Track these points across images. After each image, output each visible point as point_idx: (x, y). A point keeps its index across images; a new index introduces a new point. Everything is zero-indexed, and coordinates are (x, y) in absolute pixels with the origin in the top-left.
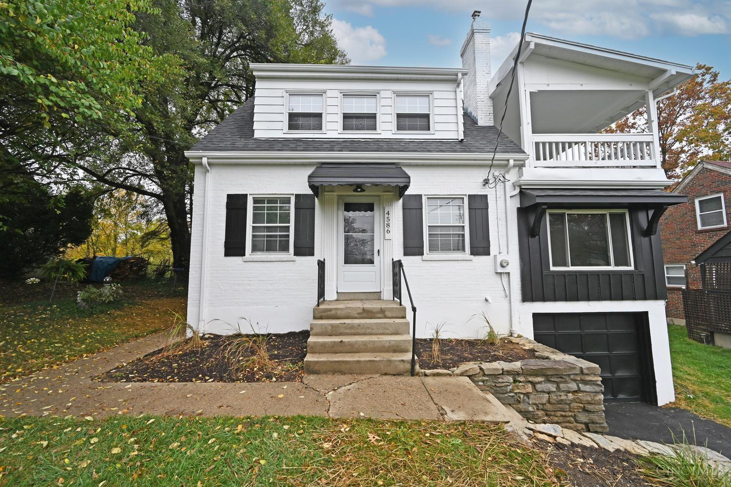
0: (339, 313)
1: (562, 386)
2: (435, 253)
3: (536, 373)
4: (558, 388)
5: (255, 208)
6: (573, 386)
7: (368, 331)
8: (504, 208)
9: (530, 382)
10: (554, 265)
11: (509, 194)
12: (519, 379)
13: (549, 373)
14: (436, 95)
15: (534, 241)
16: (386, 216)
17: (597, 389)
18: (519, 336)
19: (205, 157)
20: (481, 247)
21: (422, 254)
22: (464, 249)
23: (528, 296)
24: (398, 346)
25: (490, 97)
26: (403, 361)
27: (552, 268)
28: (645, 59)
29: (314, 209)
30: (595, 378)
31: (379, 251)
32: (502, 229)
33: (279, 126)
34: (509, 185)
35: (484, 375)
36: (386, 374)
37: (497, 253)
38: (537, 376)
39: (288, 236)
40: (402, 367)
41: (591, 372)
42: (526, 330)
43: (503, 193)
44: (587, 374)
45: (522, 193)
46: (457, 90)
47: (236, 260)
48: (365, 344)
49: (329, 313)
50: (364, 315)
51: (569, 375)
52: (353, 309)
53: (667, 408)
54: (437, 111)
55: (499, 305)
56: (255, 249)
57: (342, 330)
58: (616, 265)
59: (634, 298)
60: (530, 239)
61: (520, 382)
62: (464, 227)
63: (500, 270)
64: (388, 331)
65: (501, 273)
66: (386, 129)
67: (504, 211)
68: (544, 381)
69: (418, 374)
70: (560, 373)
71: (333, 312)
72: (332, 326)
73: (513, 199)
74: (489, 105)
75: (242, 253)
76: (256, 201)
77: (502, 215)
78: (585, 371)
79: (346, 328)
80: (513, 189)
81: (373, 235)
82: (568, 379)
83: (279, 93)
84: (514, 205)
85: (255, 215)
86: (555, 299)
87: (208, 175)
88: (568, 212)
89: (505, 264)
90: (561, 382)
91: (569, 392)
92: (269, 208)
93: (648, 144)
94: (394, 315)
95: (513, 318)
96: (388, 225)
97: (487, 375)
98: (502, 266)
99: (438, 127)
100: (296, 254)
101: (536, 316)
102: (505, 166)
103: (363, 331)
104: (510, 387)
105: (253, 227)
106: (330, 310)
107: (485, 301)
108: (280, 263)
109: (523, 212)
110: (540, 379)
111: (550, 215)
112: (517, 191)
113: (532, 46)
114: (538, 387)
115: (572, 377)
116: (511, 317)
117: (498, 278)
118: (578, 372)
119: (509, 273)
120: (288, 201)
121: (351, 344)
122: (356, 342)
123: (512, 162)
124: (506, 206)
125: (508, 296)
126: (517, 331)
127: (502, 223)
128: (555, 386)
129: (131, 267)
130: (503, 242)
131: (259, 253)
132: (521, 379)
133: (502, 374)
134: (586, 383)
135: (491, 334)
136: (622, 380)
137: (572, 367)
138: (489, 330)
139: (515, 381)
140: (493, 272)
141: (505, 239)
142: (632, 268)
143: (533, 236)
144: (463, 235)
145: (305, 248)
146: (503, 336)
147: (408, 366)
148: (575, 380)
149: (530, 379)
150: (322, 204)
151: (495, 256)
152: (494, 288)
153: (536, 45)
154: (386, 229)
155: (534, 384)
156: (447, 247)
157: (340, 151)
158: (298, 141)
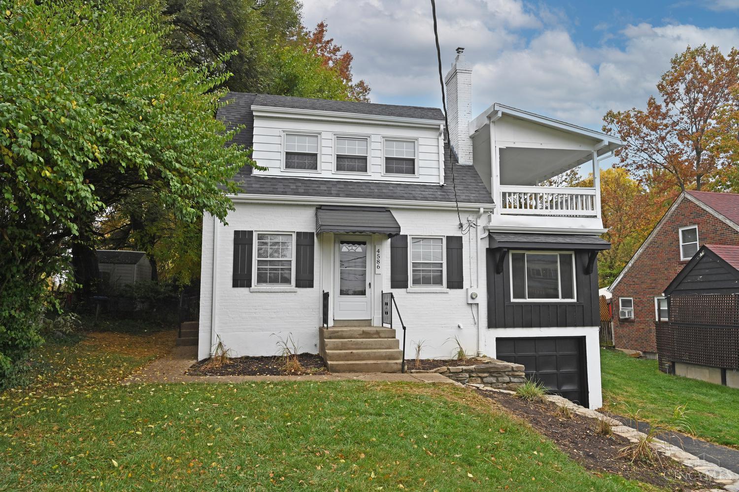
0: (344, 334)
1: (500, 379)
2: (417, 286)
3: (483, 371)
4: (497, 380)
5: (260, 243)
6: (507, 379)
7: (369, 347)
8: (476, 248)
9: (479, 377)
10: (514, 297)
11: (480, 237)
12: (473, 375)
13: (492, 371)
14: (421, 141)
15: (498, 277)
16: (377, 253)
17: (522, 380)
18: (484, 356)
21: (406, 287)
22: (441, 283)
23: (492, 324)
24: (391, 356)
25: (470, 137)
26: (396, 363)
27: (513, 300)
28: (587, 130)
29: (313, 245)
30: (521, 374)
31: (370, 284)
32: (474, 266)
33: (276, 164)
34: (480, 229)
35: (450, 372)
36: (385, 372)
37: (468, 287)
38: (484, 372)
39: (289, 269)
40: (395, 367)
41: (519, 370)
42: (490, 351)
43: (475, 235)
44: (516, 371)
45: (490, 236)
46: (439, 138)
47: (244, 291)
48: (368, 354)
49: (336, 334)
50: (363, 336)
51: (505, 372)
52: (355, 331)
54: (421, 156)
55: (469, 331)
56: (261, 280)
57: (350, 346)
58: (563, 297)
59: (575, 325)
60: (496, 275)
61: (473, 377)
62: (442, 263)
63: (470, 301)
64: (383, 347)
65: (471, 304)
66: (376, 172)
67: (476, 250)
68: (489, 376)
69: (406, 372)
70: (499, 370)
71: (339, 334)
72: (342, 343)
73: (484, 240)
74: (469, 144)
75: (248, 284)
76: (260, 237)
77: (474, 255)
78: (515, 369)
79: (352, 344)
80: (483, 232)
81: (365, 270)
82: (503, 374)
83: (277, 132)
84: (484, 245)
85: (260, 250)
86: (514, 326)
88: (527, 253)
89: (474, 297)
90: (499, 376)
91: (504, 383)
92: (273, 243)
93: (592, 196)
94: (387, 336)
95: (480, 342)
96: (378, 261)
97: (452, 373)
98: (473, 298)
99: (422, 171)
100: (297, 286)
101: (498, 340)
102: (476, 212)
103: (365, 346)
104: (467, 380)
105: (258, 261)
106: (337, 332)
107: (458, 328)
108: (283, 293)
109: (491, 252)
110: (486, 375)
111: (513, 255)
112: (487, 234)
113: (500, 114)
114: (485, 380)
115: (507, 373)
116: (478, 341)
117: (469, 308)
118: (510, 370)
119: (478, 304)
120: (289, 237)
121: (358, 354)
122: (362, 353)
123: (482, 210)
124: (477, 247)
125: (476, 323)
126: (483, 352)
127: (474, 261)
128: (495, 379)
130: (474, 277)
131: (264, 284)
132: (474, 375)
133: (462, 372)
134: (515, 376)
135: (461, 353)
136: (567, 393)
137: (507, 367)
138: (459, 350)
139: (470, 377)
140: (465, 303)
141: (476, 275)
142: (575, 300)
143: (498, 273)
144: (441, 271)
145: (305, 280)
146: (472, 357)
147: (400, 367)
148: (508, 375)
149: (480, 375)
151: (467, 289)
152: (465, 317)
153: (503, 114)
154: (377, 265)
155: (482, 378)
156: (426, 281)
157: (338, 195)
158: (295, 180)
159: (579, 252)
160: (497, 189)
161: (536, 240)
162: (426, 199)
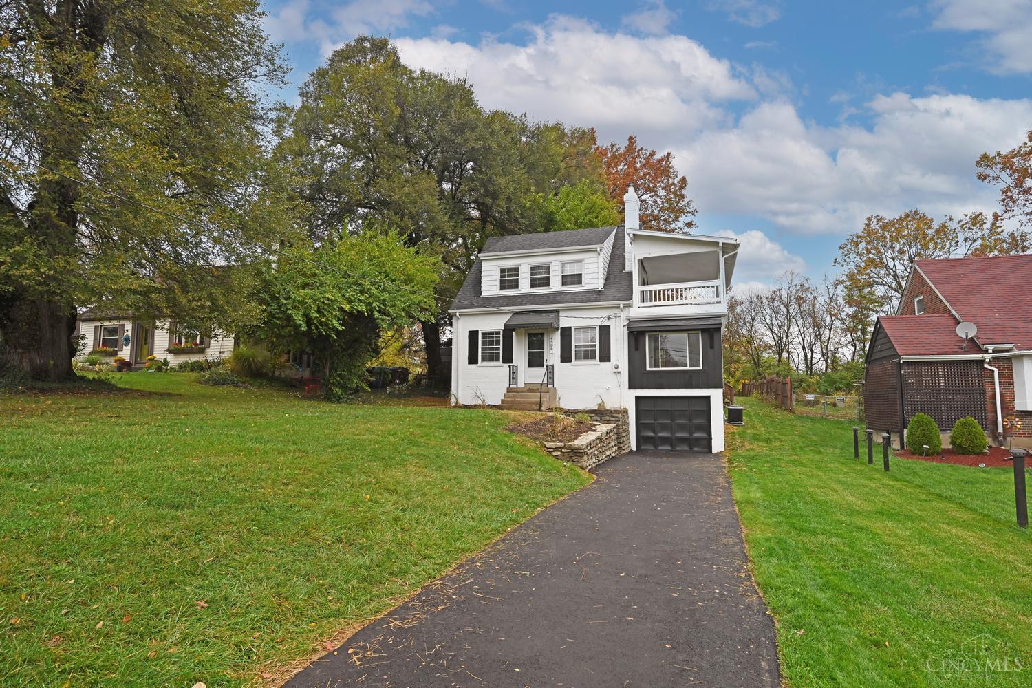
2: (578, 361)
5: (483, 338)
6: (607, 418)
7: (528, 397)
8: (620, 332)
10: (650, 367)
11: (623, 325)
14: (586, 261)
15: (637, 353)
16: (551, 340)
19: (457, 312)
20: (605, 357)
21: (571, 361)
22: (595, 358)
23: (632, 386)
29: (513, 337)
31: (546, 360)
32: (618, 345)
33: (495, 288)
34: (622, 319)
37: (614, 360)
39: (499, 353)
40: (535, 408)
42: (630, 404)
43: (619, 324)
45: (630, 324)
47: (474, 366)
50: (529, 391)
53: (719, 455)
54: (586, 271)
55: (614, 391)
56: (483, 360)
58: (690, 367)
59: (702, 388)
60: (635, 351)
62: (596, 345)
63: (615, 370)
65: (616, 372)
66: (556, 286)
67: (620, 334)
71: (515, 390)
73: (625, 327)
75: (476, 362)
76: (483, 334)
77: (618, 337)
79: (519, 396)
80: (624, 322)
81: (543, 351)
83: (495, 268)
84: (626, 331)
85: (482, 341)
86: (649, 387)
87: (460, 321)
88: (660, 334)
89: (618, 367)
92: (490, 338)
96: (552, 345)
99: (587, 282)
100: (504, 362)
101: (638, 398)
102: (620, 307)
103: (526, 397)
105: (482, 348)
107: (607, 389)
108: (495, 367)
109: (631, 333)
111: (649, 336)
112: (627, 322)
117: (613, 375)
119: (620, 372)
120: (499, 333)
125: (619, 386)
127: (619, 342)
129: (400, 375)
130: (619, 353)
131: (485, 362)
135: (601, 405)
136: (697, 439)
138: (600, 402)
140: (611, 371)
142: (701, 368)
143: (637, 349)
144: (595, 350)
145: (508, 359)
147: (538, 408)
150: (517, 335)
151: (613, 362)
152: (610, 381)
154: (551, 347)
155: (591, 417)
156: (586, 357)
157: (525, 305)
158: (505, 297)
159: (704, 331)
160: (637, 288)
161: (671, 324)
162: (582, 301)
